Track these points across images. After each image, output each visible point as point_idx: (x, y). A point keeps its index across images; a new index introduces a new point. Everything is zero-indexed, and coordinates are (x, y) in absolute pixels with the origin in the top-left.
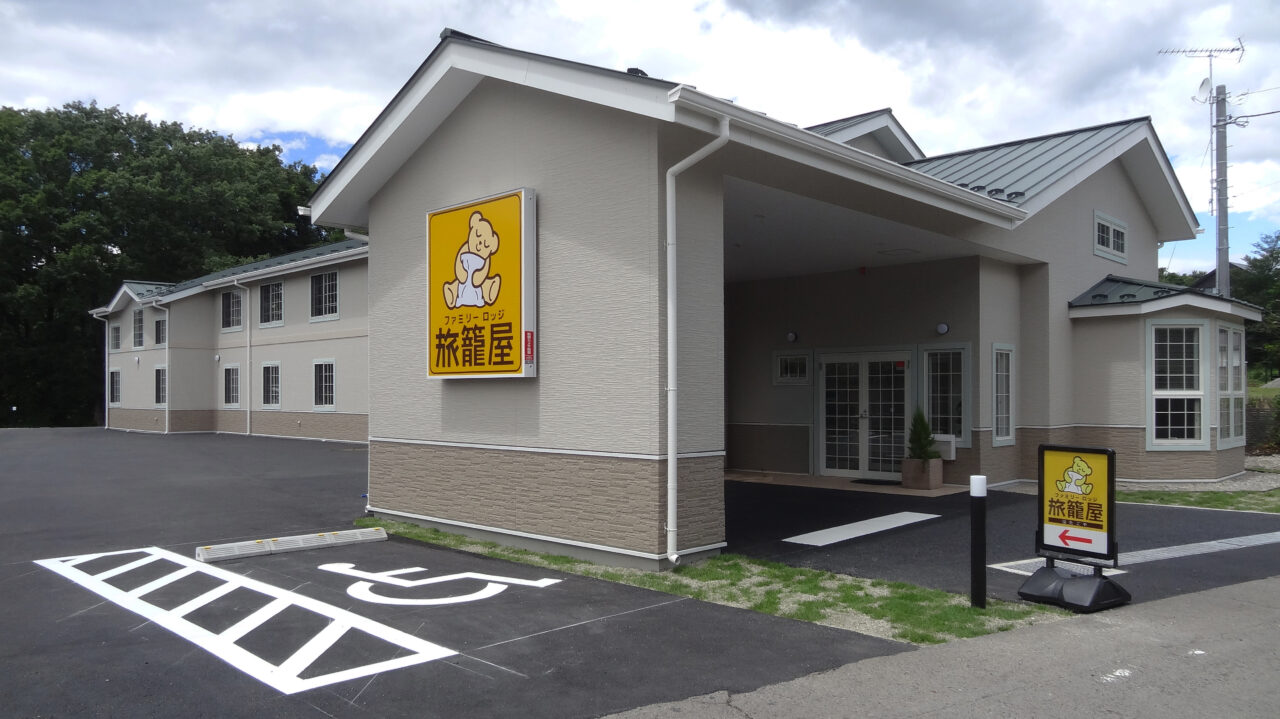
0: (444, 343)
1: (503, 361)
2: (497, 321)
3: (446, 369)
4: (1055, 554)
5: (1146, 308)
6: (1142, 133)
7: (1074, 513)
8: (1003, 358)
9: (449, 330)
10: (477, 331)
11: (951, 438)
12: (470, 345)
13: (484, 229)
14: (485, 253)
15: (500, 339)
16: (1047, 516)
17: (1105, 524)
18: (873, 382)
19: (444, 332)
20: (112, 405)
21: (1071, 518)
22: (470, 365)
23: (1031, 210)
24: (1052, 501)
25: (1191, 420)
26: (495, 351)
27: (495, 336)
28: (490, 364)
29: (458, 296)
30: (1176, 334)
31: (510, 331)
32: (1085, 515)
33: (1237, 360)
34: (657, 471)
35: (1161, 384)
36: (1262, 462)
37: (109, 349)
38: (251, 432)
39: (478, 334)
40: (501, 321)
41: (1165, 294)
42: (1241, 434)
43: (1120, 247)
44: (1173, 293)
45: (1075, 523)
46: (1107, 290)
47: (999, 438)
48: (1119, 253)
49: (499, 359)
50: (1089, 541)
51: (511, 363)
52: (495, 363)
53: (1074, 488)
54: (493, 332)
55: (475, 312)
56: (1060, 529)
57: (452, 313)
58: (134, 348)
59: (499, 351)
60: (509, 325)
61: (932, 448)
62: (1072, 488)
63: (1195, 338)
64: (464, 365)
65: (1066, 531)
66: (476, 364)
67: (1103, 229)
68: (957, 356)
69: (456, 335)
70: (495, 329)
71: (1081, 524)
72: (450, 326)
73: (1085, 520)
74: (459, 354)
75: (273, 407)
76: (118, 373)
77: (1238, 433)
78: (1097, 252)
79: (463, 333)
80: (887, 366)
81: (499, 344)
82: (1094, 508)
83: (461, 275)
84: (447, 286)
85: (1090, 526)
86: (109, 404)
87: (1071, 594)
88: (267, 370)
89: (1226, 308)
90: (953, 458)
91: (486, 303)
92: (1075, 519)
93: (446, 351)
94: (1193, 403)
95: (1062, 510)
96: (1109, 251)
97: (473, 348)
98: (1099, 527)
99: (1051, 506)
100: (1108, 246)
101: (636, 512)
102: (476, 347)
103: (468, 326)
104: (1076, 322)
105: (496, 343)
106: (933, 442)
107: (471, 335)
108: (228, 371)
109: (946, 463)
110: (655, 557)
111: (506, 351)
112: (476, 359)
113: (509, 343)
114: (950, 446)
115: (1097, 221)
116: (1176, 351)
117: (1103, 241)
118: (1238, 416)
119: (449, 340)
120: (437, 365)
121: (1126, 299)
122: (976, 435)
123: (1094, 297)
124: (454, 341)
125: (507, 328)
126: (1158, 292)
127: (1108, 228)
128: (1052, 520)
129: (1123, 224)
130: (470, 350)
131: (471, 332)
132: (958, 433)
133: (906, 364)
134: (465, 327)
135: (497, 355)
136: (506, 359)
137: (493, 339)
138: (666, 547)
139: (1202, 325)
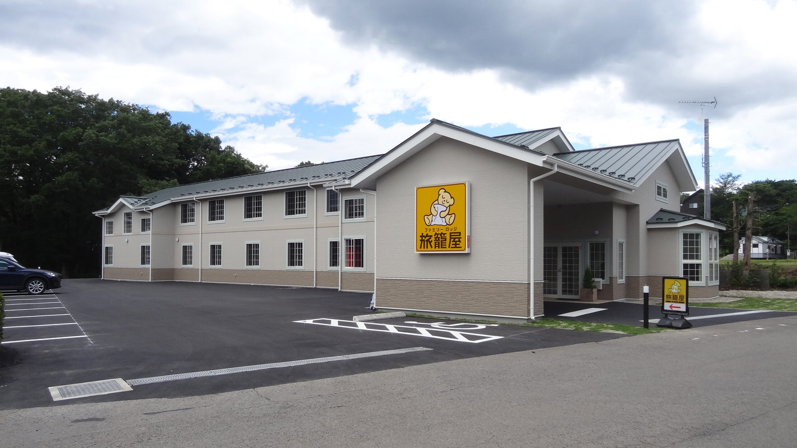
0: (424, 240)
1: (456, 246)
2: (453, 231)
3: (426, 249)
4: (667, 313)
5: (680, 225)
6: (676, 147)
7: (675, 298)
8: (621, 245)
9: (427, 234)
10: (443, 235)
11: (600, 280)
12: (439, 240)
13: (447, 196)
14: (447, 205)
15: (455, 238)
16: (665, 300)
17: (685, 302)
18: (564, 256)
19: (425, 234)
20: (106, 266)
21: (674, 300)
22: (439, 248)
23: (637, 185)
24: (667, 295)
25: (698, 273)
26: (452, 243)
27: (452, 237)
28: (449, 247)
29: (432, 221)
30: (692, 236)
31: (460, 235)
32: (678, 299)
33: (715, 244)
34: (527, 287)
35: (685, 257)
36: (725, 293)
37: (105, 234)
38: (201, 281)
39: (443, 236)
40: (455, 231)
41: (687, 219)
42: (718, 280)
43: (665, 196)
44: (690, 218)
45: (675, 302)
46: (662, 215)
47: (619, 280)
48: (665, 198)
49: (454, 246)
50: (680, 308)
51: (461, 247)
52: (452, 247)
53: (675, 291)
54: (451, 236)
55: (441, 227)
56: (670, 304)
57: (428, 228)
58: (124, 234)
59: (454, 243)
60: (460, 233)
61: (593, 284)
62: (674, 291)
63: (699, 238)
64: (435, 248)
65: (672, 305)
66: (442, 247)
67: (659, 188)
68: (603, 245)
69: (432, 236)
70: (452, 234)
71: (677, 302)
72: (428, 232)
73: (678, 301)
74: (433, 244)
75: (217, 266)
76: (111, 248)
77: (716, 279)
78: (657, 199)
79: (435, 235)
80: (571, 249)
81: (454, 240)
82: (682, 297)
83: (434, 212)
84: (426, 217)
85: (680, 302)
86: (104, 265)
87: (674, 324)
88: (213, 247)
89: (712, 225)
90: (601, 288)
91: (447, 224)
92: (675, 301)
93: (426, 242)
94: (698, 265)
95: (671, 298)
96: (661, 198)
97: (440, 241)
98: (683, 303)
99: (667, 297)
100: (661, 196)
101: (517, 302)
102: (442, 241)
103: (438, 233)
104: (649, 230)
105: (452, 240)
106: (593, 281)
107: (439, 236)
108: (185, 248)
109: (599, 290)
110: (526, 318)
111: (457, 243)
112: (442, 246)
113: (459, 240)
114: (600, 284)
115: (657, 185)
116: (692, 243)
117: (659, 194)
118: (716, 271)
119: (427, 238)
120: (421, 248)
121: (671, 221)
122: (611, 279)
123: (657, 219)
124: (430, 238)
125: (459, 234)
126: (685, 218)
127: (661, 187)
128: (667, 301)
129: (667, 185)
130: (439, 242)
131: (439, 235)
132: (603, 277)
133: (579, 248)
134: (436, 233)
135: (453, 244)
136: (457, 246)
137: (451, 238)
138: (530, 314)
139: (702, 232)
